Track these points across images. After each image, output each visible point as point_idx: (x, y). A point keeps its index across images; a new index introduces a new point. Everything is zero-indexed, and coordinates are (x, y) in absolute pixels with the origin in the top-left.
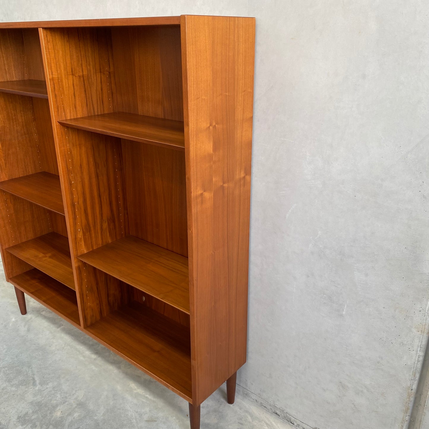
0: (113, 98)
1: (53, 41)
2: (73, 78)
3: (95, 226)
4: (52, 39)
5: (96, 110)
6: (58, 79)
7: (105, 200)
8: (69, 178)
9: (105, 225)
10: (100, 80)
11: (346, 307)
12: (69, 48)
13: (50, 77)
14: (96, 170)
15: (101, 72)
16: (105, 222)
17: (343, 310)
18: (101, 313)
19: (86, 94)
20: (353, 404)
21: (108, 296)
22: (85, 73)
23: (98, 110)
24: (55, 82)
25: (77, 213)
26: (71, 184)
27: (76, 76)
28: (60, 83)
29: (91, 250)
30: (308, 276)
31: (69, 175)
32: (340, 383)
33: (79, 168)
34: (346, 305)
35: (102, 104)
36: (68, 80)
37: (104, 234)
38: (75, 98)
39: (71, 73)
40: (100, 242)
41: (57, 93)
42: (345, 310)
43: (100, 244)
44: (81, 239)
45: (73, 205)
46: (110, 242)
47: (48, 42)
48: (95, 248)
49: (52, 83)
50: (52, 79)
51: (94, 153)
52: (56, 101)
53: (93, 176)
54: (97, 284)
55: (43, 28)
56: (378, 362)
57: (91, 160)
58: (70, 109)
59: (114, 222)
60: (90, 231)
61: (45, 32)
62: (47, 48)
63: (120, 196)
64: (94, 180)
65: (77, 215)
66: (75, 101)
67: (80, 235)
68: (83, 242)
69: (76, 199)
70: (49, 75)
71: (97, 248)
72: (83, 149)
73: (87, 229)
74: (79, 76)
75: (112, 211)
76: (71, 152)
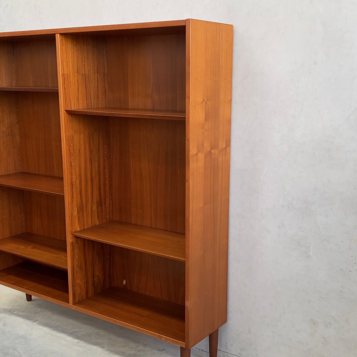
0: (105, 96)
1: (66, 45)
2: (78, 75)
3: (86, 207)
4: (65, 42)
5: (93, 104)
6: (68, 75)
7: (96, 184)
8: (70, 160)
9: (95, 207)
10: (97, 79)
11: (312, 248)
12: (76, 51)
13: (62, 73)
14: (91, 156)
15: (98, 72)
16: (95, 204)
17: (310, 251)
18: (87, 292)
19: (86, 90)
20: (323, 337)
21: (93, 277)
22: (87, 72)
23: (94, 105)
24: (65, 77)
25: (74, 192)
26: (71, 166)
27: (80, 74)
28: (69, 79)
29: (83, 229)
30: (280, 228)
31: (70, 157)
32: (312, 320)
33: (78, 152)
34: (312, 247)
35: (97, 99)
36: (74, 77)
37: (93, 215)
38: (78, 93)
39: (76, 71)
40: (90, 223)
41: (66, 86)
42: (311, 251)
43: (90, 224)
44: (75, 216)
45: (72, 185)
46: (97, 224)
47: (62, 45)
48: (85, 228)
49: (63, 78)
50: (63, 75)
51: (89, 141)
52: (65, 93)
53: (88, 161)
54: (86, 263)
55: (60, 34)
56: (341, 292)
57: (87, 146)
58: (74, 101)
59: (101, 205)
60: (83, 211)
61: (61, 37)
62: (62, 50)
63: (107, 182)
64: (88, 164)
65: (74, 194)
66: (78, 94)
67: (75, 213)
68: (77, 219)
69: (74, 180)
70: (62, 72)
71: (87, 227)
72: (82, 136)
73: (81, 209)
74: (82, 74)
75: (100, 195)
76: (73, 138)
